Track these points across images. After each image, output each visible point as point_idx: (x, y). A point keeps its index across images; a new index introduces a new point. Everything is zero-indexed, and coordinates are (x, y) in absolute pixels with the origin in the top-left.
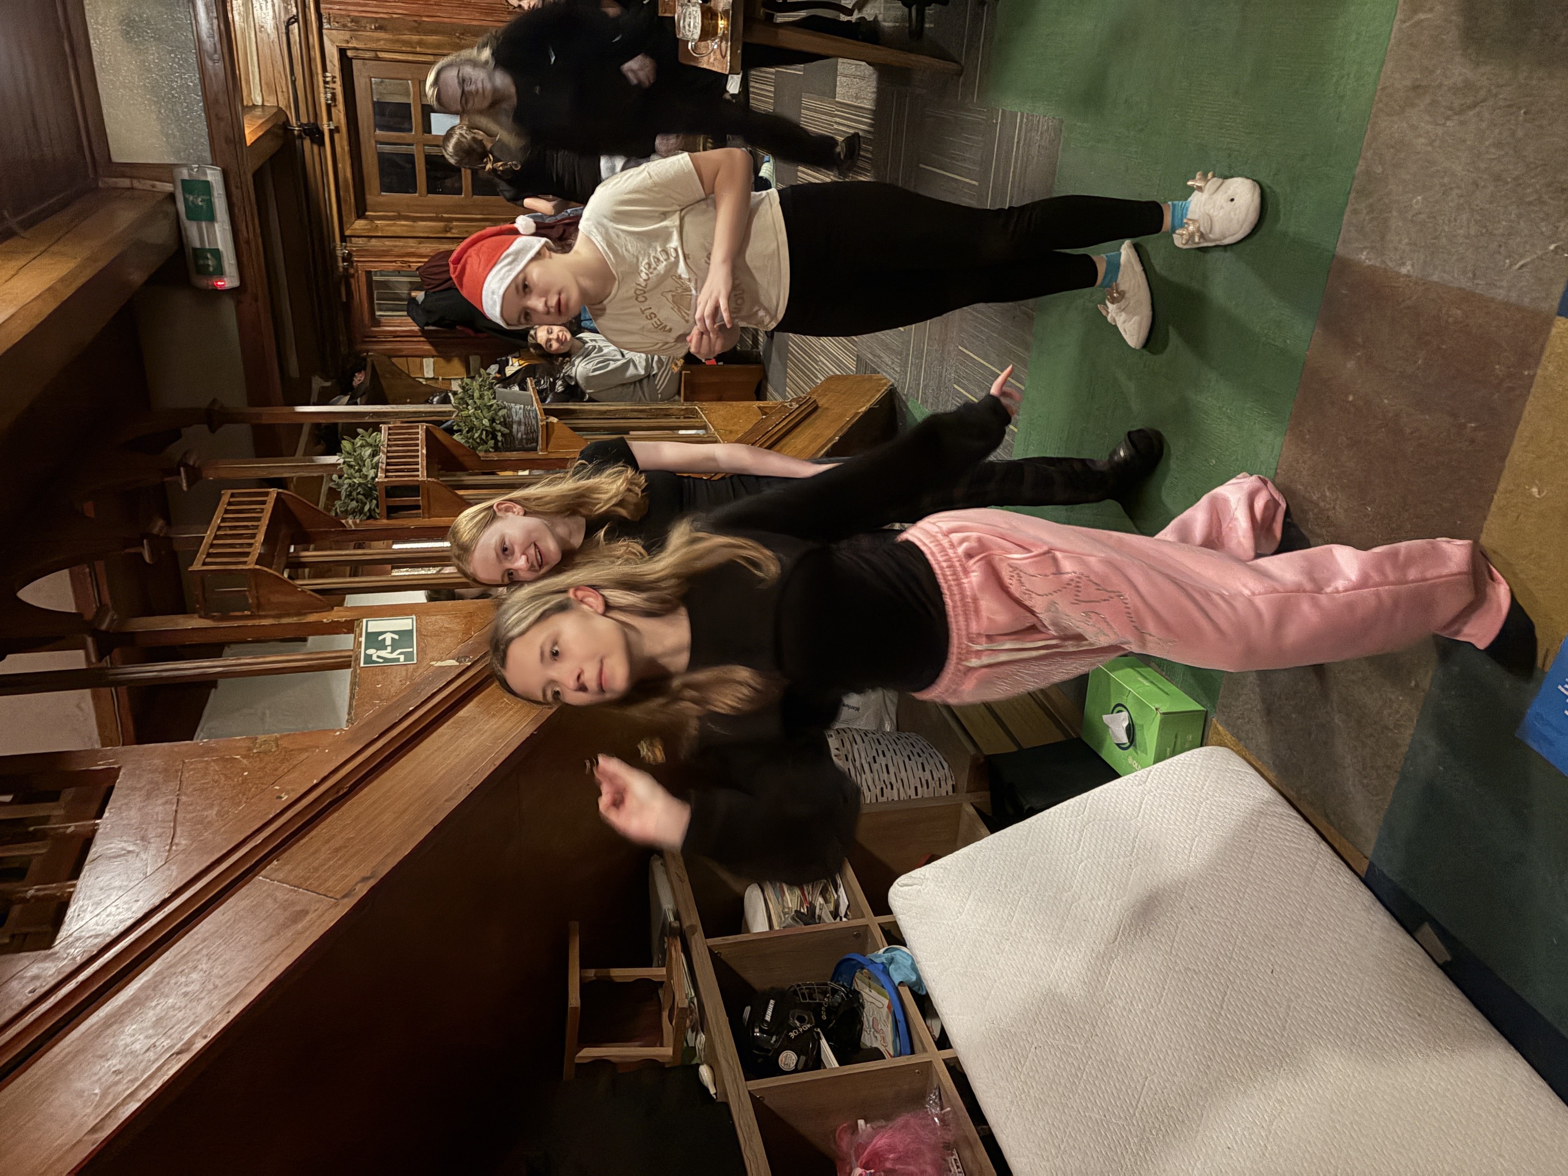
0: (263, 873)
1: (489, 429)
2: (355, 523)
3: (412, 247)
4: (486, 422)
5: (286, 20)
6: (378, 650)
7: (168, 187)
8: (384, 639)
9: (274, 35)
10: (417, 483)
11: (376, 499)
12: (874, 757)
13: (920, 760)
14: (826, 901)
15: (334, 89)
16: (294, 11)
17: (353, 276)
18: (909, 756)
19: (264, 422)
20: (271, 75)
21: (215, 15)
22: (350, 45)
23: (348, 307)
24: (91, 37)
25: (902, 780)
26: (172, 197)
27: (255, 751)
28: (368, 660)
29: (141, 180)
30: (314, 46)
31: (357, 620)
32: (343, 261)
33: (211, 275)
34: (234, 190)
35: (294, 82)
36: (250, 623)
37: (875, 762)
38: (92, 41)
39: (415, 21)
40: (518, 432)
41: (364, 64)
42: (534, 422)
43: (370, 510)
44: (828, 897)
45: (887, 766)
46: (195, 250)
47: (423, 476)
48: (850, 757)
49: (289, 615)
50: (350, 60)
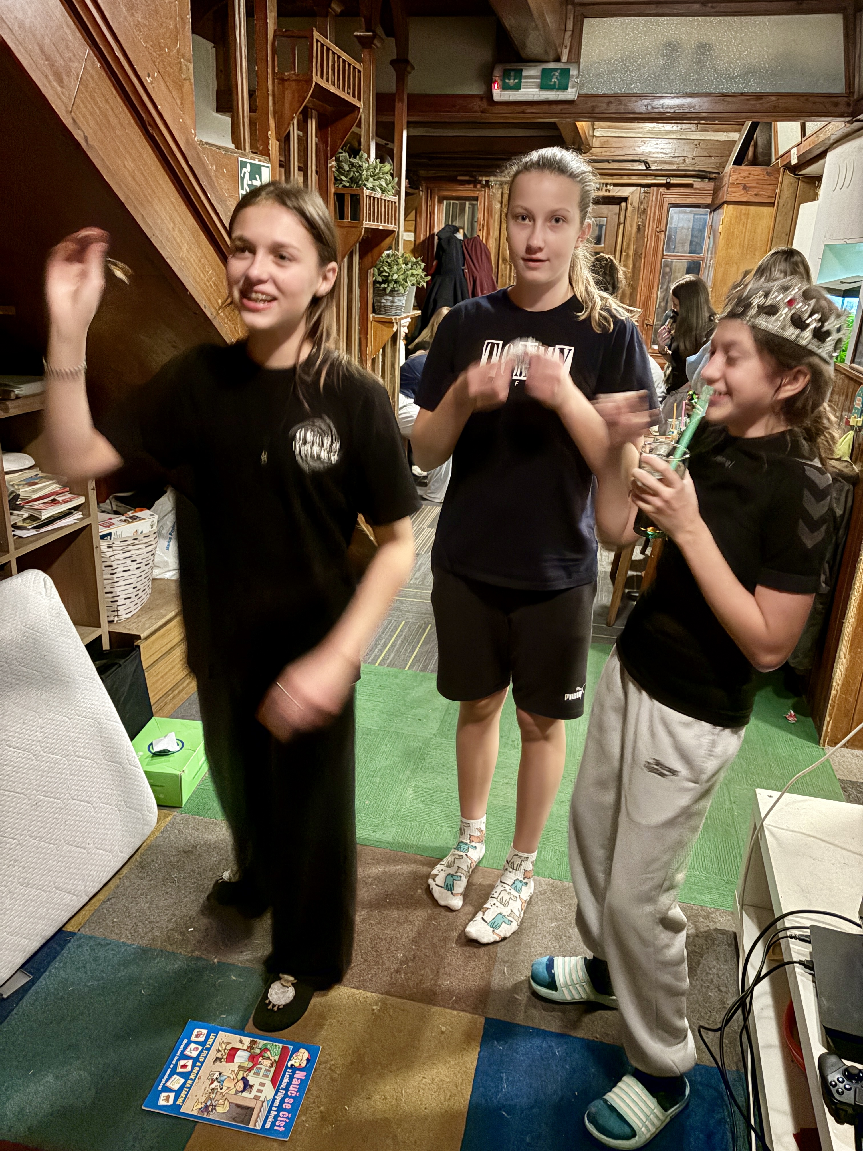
0: (91, 53)
1: (390, 278)
2: (332, 167)
3: (493, 233)
4: (395, 277)
5: (648, 161)
6: (250, 173)
7: (564, 58)
8: (256, 179)
9: (639, 150)
10: (361, 219)
11: (350, 186)
12: (135, 560)
13: (133, 596)
14: (24, 520)
15: (602, 189)
16: (653, 168)
17: (475, 187)
18: (136, 587)
19: (397, 104)
20: (614, 145)
21: (677, 111)
22: (629, 206)
23: (453, 180)
24: (668, 18)
25: (118, 582)
26: (558, 60)
27: (182, 60)
28: (244, 164)
29: (570, 39)
30: (630, 179)
31: (270, 160)
32: (486, 181)
33: (503, 80)
34: (560, 107)
35: (608, 161)
36: (270, 70)
37: (132, 561)
38: (665, 18)
39: (642, 254)
40: (387, 301)
41: (616, 214)
42: (393, 313)
43: (342, 180)
44: (28, 521)
45: (129, 570)
46: (521, 70)
47: (366, 224)
48: (136, 542)
49: (274, 103)
50: (619, 204)
